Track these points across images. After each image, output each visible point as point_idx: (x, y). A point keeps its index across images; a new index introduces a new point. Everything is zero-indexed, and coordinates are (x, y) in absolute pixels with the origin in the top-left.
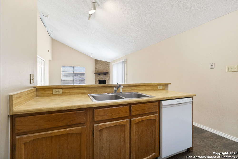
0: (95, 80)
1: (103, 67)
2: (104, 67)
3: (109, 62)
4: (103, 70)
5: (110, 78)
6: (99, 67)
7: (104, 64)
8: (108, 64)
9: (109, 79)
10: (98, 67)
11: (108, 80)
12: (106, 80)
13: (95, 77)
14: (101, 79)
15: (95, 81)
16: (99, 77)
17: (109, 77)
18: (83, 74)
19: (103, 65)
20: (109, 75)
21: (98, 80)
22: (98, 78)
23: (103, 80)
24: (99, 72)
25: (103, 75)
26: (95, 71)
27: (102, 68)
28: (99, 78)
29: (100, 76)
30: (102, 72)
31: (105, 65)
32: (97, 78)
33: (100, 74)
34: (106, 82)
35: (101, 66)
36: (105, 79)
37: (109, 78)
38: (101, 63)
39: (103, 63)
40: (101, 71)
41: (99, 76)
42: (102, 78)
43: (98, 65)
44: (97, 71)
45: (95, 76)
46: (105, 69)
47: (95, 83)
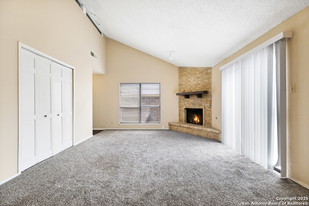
0: (179, 107)
1: (196, 80)
2: (199, 80)
3: (211, 68)
4: (195, 87)
6: (186, 82)
7: (198, 73)
8: (206, 71)
9: (211, 105)
10: (184, 82)
11: (207, 108)
12: (203, 108)
13: (180, 102)
14: (192, 107)
15: (179, 111)
16: (186, 101)
17: (211, 101)
18: (157, 98)
19: (196, 76)
20: (211, 96)
21: (184, 107)
22: (185, 104)
23: (196, 108)
24: (186, 92)
25: (196, 97)
26: (179, 89)
27: (193, 83)
28: (188, 103)
29: (189, 99)
30: (194, 91)
31: (199, 76)
32: (183, 103)
33: (190, 96)
34: (203, 112)
35: (190, 79)
36: (201, 105)
37: (209, 105)
38: (191, 73)
39: (196, 72)
40: (191, 89)
41: (187, 99)
42: (193, 103)
43: (184, 79)
44: (183, 90)
45: (180, 99)
46: (201, 84)
47: (179, 114)
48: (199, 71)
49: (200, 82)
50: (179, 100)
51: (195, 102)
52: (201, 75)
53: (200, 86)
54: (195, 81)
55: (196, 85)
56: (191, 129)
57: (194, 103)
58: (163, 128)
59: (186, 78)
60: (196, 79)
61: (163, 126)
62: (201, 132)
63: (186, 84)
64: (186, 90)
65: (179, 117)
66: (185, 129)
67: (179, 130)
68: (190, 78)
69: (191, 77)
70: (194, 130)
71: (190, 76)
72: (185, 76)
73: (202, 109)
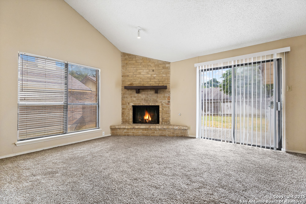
0: (122, 104)
1: (151, 73)
2: (154, 73)
3: (169, 63)
5: (171, 101)
6: (135, 73)
7: (152, 65)
8: (164, 65)
9: (169, 102)
11: (165, 105)
12: (160, 104)
13: (123, 98)
15: (123, 109)
16: (135, 97)
17: (169, 97)
19: (151, 68)
20: (169, 92)
21: (132, 104)
22: (133, 101)
23: (150, 104)
24: (134, 85)
27: (146, 76)
28: (138, 99)
29: (140, 95)
30: (147, 85)
31: (154, 69)
32: (129, 100)
34: (160, 109)
35: (141, 71)
36: (157, 101)
37: (167, 101)
38: (143, 64)
39: (150, 64)
40: (143, 83)
42: (143, 99)
43: (132, 69)
44: (129, 83)
46: (156, 78)
47: (123, 114)
48: (154, 63)
49: (155, 76)
50: (123, 95)
51: (148, 97)
52: (157, 68)
53: (155, 80)
54: (148, 74)
55: (150, 79)
57: (147, 99)
58: (104, 135)
59: (134, 69)
60: (149, 71)
61: (103, 132)
62: (165, 131)
63: (135, 75)
64: (134, 83)
65: (122, 116)
66: (141, 131)
67: (130, 134)
68: (142, 69)
69: (143, 68)
70: (155, 129)
71: (140, 66)
72: (133, 66)
73: (159, 106)
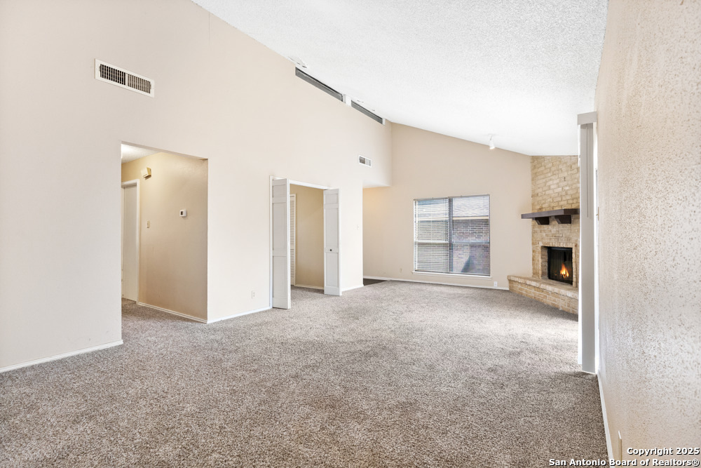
0: (533, 244)
1: (562, 184)
2: (565, 183)
4: (559, 199)
6: (545, 189)
7: (564, 168)
10: (540, 190)
12: (573, 246)
13: (534, 232)
14: (554, 243)
15: (533, 251)
16: (545, 231)
19: (561, 175)
21: (542, 244)
22: (542, 238)
23: (562, 246)
26: (533, 204)
27: (556, 191)
28: (547, 235)
29: (549, 227)
30: (557, 208)
31: (566, 174)
32: (538, 236)
33: (550, 220)
34: (574, 255)
35: (551, 183)
36: (569, 239)
38: (553, 169)
39: (561, 167)
40: (553, 205)
41: (545, 227)
42: (556, 235)
43: (541, 181)
44: (538, 207)
45: (533, 226)
46: (570, 192)
47: (533, 260)
48: (566, 163)
49: (567, 188)
50: (533, 228)
51: (560, 232)
52: (570, 172)
53: (568, 197)
54: (559, 187)
55: (561, 196)
56: (543, 290)
57: (558, 235)
58: (495, 286)
59: (544, 180)
60: (560, 181)
62: (559, 298)
63: (544, 193)
64: (544, 206)
65: (533, 264)
66: (533, 291)
67: (524, 292)
68: (551, 180)
69: (553, 177)
70: (547, 292)
71: (549, 174)
72: (542, 177)
73: (572, 248)
